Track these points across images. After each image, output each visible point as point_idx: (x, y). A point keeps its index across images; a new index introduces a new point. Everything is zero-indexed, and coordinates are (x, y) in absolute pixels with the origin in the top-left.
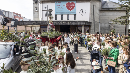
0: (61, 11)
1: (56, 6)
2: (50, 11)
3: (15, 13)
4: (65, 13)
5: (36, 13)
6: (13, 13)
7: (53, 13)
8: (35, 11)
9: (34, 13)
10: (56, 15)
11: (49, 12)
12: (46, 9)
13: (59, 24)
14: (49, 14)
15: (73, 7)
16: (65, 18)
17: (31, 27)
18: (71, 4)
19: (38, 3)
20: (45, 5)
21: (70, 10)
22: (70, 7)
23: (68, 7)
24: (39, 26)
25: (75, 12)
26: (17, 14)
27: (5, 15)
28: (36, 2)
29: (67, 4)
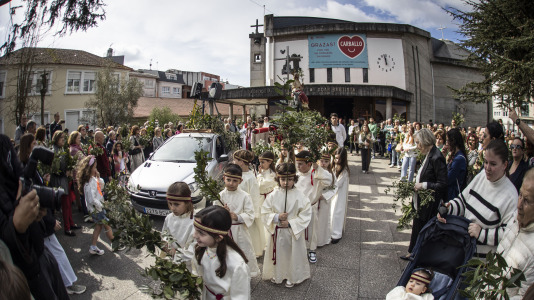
0: (325, 59)
1: (312, 46)
2: (296, 59)
3: (207, 75)
4: (338, 65)
5: (257, 67)
6: (203, 74)
7: (304, 65)
8: (253, 62)
9: (252, 69)
10: (312, 71)
11: (292, 63)
12: (285, 56)
13: (322, 94)
14: (292, 67)
15: (359, 50)
16: (339, 77)
17: (244, 106)
18: (351, 40)
19: (262, 43)
20: (282, 45)
21: (352, 55)
22: (352, 48)
23: (344, 49)
24: (265, 101)
25: (365, 61)
26: (211, 76)
27: (185, 81)
28: (257, 39)
29: (342, 40)
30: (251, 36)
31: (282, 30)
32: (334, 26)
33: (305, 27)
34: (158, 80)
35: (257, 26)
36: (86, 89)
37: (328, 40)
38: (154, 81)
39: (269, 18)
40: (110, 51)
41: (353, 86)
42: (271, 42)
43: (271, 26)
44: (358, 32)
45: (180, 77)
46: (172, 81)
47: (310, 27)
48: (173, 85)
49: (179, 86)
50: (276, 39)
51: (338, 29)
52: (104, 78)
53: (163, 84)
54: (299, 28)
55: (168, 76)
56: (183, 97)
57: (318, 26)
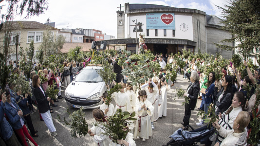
0: (154, 25)
1: (148, 18)
2: (140, 25)
3: (95, 30)
4: (160, 28)
5: (121, 27)
6: (93, 30)
7: (144, 28)
8: (119, 25)
9: (118, 28)
10: (148, 31)
11: (138, 27)
12: (134, 24)
13: (153, 43)
14: (138, 29)
15: (171, 21)
16: (161, 35)
17: (114, 47)
18: (167, 16)
19: (123, 15)
20: (134, 18)
21: (168, 23)
22: (167, 20)
23: (164, 20)
24: (125, 45)
25: (174, 26)
26: (97, 31)
27: (85, 33)
28: (121, 13)
29: (163, 16)
30: (118, 12)
31: (133, 10)
32: (159, 9)
33: (145, 9)
34: (71, 34)
35: (120, 7)
36: (37, 41)
37: (156, 15)
38: (70, 34)
39: (127, 5)
40: (48, 20)
41: (168, 39)
42: (128, 16)
43: (128, 9)
44: (171, 12)
45: (82, 32)
46: (78, 34)
47: (147, 9)
48: (79, 36)
49: (82, 36)
50: (130, 15)
51: (161, 10)
52: (46, 35)
53: (74, 36)
54: (142, 9)
55: (77, 31)
56: (84, 42)
57: (151, 9)
